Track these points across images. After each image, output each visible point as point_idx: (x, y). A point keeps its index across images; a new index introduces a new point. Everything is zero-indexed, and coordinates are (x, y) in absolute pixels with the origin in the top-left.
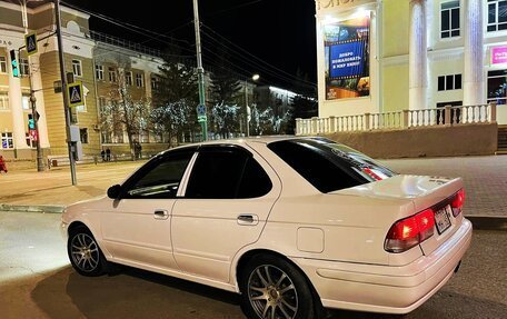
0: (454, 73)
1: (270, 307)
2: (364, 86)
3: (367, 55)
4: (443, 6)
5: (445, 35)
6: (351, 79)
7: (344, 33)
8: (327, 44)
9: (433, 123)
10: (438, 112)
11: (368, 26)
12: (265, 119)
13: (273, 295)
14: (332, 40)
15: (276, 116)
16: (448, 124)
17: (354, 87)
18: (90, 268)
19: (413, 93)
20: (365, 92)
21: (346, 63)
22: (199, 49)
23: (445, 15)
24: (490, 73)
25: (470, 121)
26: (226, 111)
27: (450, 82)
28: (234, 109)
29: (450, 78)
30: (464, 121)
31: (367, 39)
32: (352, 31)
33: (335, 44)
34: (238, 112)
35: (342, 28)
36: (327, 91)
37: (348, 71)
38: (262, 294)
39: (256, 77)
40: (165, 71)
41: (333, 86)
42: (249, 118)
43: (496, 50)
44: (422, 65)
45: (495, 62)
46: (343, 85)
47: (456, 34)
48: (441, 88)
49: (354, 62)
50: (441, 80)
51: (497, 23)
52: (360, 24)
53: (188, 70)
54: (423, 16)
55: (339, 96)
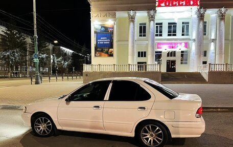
0: (144, 51)
1: (151, 140)
2: (111, 52)
3: (113, 40)
4: (140, 24)
5: (140, 36)
6: (106, 49)
7: (103, 29)
8: (95, 32)
9: (137, 70)
10: (139, 66)
11: (113, 28)
12: (60, 62)
13: (152, 135)
14: (98, 31)
15: (65, 61)
16: (144, 71)
17: (107, 53)
18: (46, 133)
19: (130, 57)
20: (111, 55)
21: (104, 42)
22: (35, 27)
23: (141, 27)
24: (156, 52)
25: (150, 70)
26: (40, 57)
27: (142, 54)
28: (44, 56)
29: (142, 52)
30: (148, 70)
31: (112, 33)
32: (106, 29)
33: (99, 33)
34: (47, 58)
35: (102, 27)
36: (95, 53)
37: (104, 45)
38: (147, 136)
39: (56, 42)
40: (6, 33)
41: (98, 51)
42: (52, 61)
43: (158, 44)
44: (133, 46)
45: (158, 48)
46: (102, 51)
47: (144, 36)
48: (139, 56)
49: (107, 42)
50: (139, 53)
51: (159, 34)
52: (109, 26)
53: (19, 34)
54: (134, 27)
55: (100, 56)
